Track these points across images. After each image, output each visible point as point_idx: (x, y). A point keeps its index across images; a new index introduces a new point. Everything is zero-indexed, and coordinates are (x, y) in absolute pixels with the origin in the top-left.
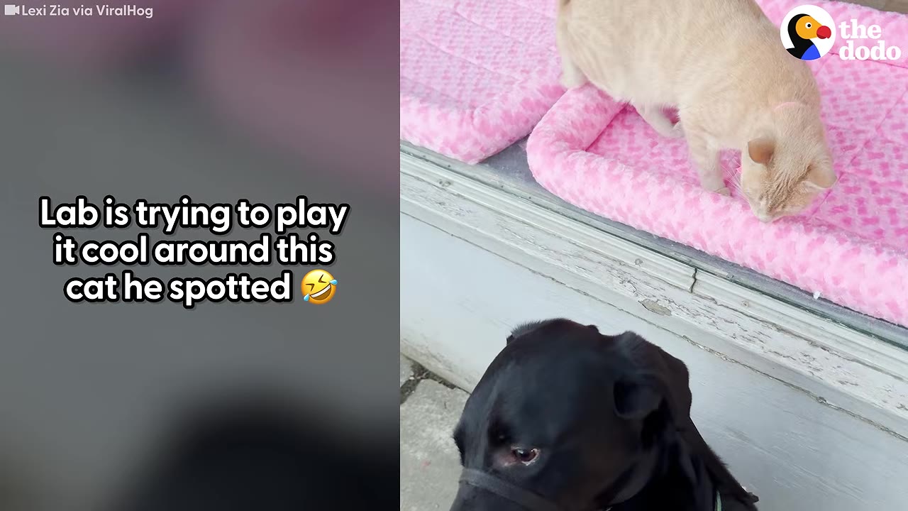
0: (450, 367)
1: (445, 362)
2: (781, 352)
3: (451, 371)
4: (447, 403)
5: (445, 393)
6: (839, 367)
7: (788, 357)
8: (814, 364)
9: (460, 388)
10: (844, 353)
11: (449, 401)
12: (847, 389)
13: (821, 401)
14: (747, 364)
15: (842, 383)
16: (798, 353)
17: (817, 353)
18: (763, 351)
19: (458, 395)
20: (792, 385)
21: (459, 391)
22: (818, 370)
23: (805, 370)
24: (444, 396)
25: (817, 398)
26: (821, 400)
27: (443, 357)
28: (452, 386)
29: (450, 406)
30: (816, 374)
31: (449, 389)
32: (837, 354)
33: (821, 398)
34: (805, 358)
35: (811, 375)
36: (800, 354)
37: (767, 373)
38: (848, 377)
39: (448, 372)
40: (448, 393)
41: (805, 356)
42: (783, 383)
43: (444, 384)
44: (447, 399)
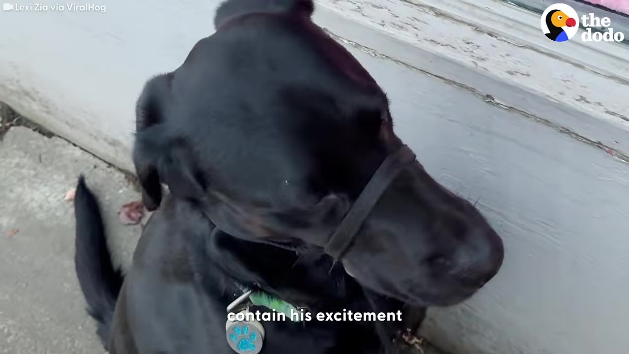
0: (47, 107)
1: (41, 100)
2: (438, 40)
3: (48, 112)
4: (43, 157)
5: (41, 143)
6: (507, 55)
7: (447, 45)
8: (478, 53)
9: (59, 137)
10: (514, 38)
11: (45, 153)
12: (517, 80)
13: (489, 100)
14: (399, 59)
15: (510, 73)
16: (458, 41)
17: (484, 40)
18: (416, 39)
19: (57, 145)
20: (454, 83)
21: (59, 141)
22: (483, 59)
23: (467, 60)
24: (39, 147)
25: (483, 96)
26: (489, 98)
27: (38, 92)
28: (50, 135)
29: (46, 159)
30: (480, 63)
31: (46, 138)
32: (507, 40)
33: (488, 96)
34: (468, 46)
35: (473, 65)
36: (460, 42)
37: (424, 68)
38: (519, 66)
39: (44, 115)
40: (45, 142)
41: (468, 43)
42: (443, 81)
43: (40, 132)
44: (44, 150)
